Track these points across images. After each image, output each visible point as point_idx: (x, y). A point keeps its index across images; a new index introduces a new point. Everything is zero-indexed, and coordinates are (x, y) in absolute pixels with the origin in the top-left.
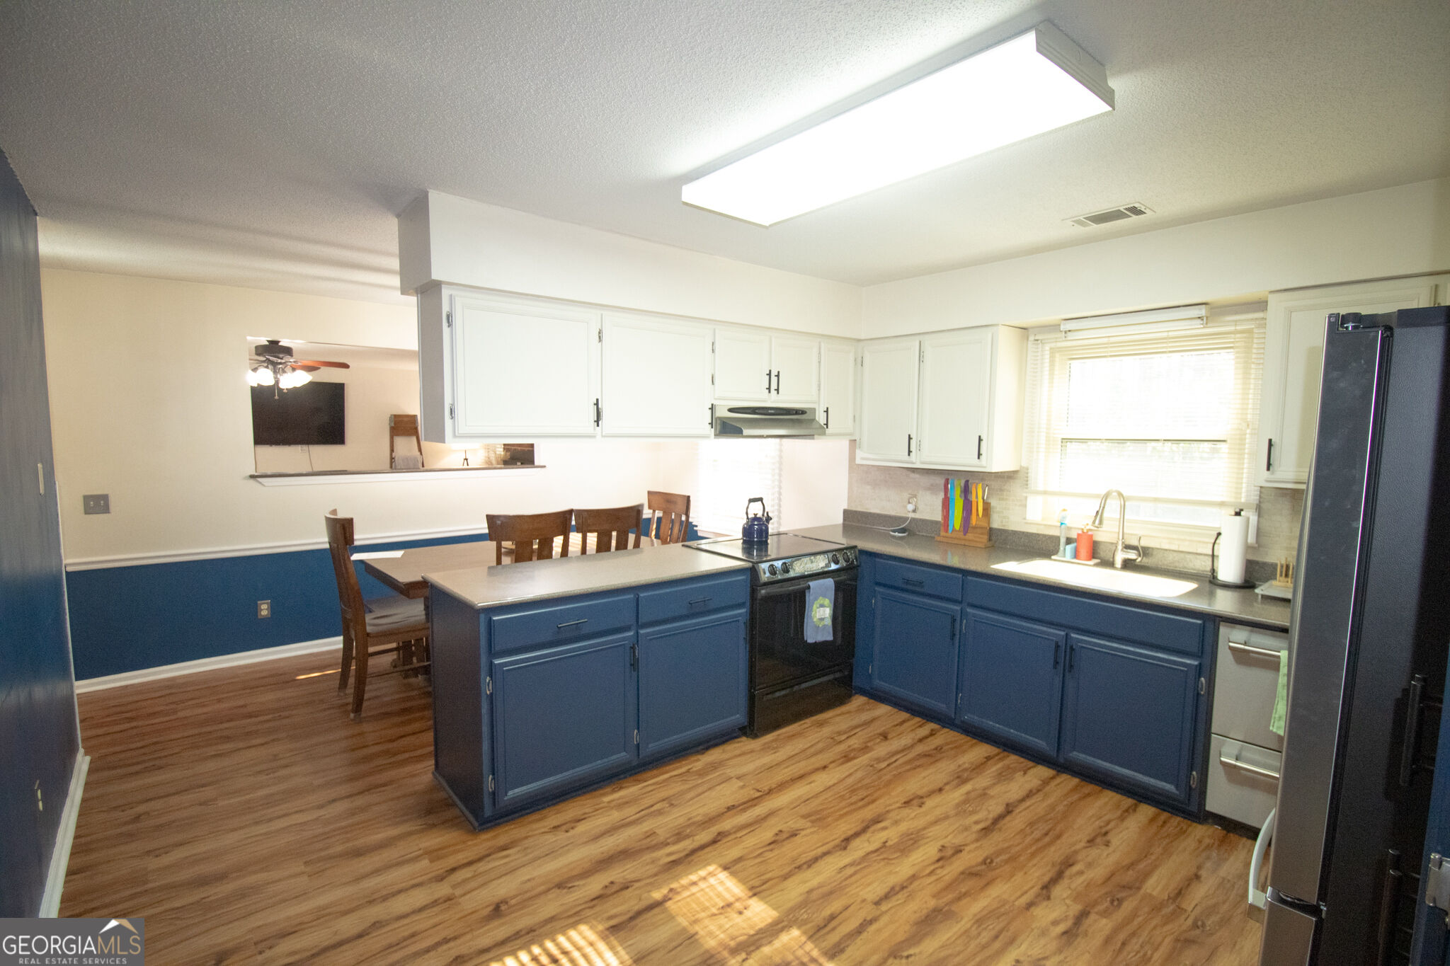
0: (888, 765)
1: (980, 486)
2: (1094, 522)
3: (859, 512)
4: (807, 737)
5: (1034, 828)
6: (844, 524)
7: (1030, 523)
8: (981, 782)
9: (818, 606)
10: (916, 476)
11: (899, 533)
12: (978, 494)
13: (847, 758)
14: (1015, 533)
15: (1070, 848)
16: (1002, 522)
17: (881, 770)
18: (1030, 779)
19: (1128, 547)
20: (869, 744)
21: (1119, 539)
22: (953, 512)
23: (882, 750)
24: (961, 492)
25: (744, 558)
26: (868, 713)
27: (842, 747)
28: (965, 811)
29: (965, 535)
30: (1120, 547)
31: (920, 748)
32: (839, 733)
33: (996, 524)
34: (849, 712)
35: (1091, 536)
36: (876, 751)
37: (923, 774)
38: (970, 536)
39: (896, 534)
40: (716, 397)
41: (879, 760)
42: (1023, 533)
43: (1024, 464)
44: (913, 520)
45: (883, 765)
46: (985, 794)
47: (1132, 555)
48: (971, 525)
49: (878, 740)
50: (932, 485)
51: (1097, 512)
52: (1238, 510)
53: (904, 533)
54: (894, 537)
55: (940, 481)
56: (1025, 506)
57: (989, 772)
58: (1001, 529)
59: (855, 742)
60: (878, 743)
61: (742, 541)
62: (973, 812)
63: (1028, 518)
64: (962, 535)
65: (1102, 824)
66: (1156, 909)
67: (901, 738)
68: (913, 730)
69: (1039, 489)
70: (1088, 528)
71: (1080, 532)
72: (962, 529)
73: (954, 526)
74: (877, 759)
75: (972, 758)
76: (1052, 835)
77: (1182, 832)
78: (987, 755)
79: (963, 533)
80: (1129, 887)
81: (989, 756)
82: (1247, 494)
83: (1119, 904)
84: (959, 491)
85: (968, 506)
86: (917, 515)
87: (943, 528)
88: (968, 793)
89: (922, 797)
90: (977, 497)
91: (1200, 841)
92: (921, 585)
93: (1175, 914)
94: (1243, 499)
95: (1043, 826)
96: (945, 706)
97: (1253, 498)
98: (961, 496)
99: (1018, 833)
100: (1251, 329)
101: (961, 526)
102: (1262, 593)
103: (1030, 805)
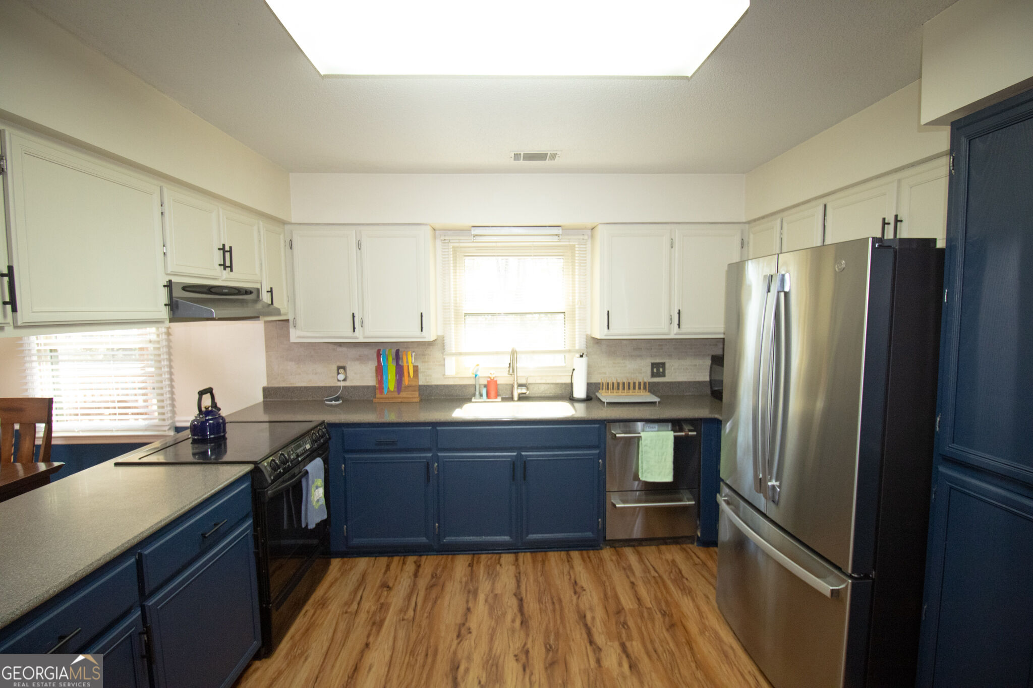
0: (415, 610)
1: (410, 353)
2: (509, 371)
3: (283, 388)
4: (322, 624)
5: (544, 602)
6: (264, 401)
7: (448, 378)
8: (484, 587)
9: (315, 488)
10: (344, 349)
11: (335, 401)
12: (409, 360)
13: (377, 624)
14: (437, 386)
15: (572, 604)
16: (426, 379)
17: (414, 618)
18: (506, 568)
19: (520, 385)
20: (382, 600)
21: (514, 380)
22: (387, 378)
23: (396, 599)
24: (393, 359)
25: (196, 461)
26: (353, 572)
27: (363, 617)
28: (498, 617)
29: (399, 394)
30: (516, 386)
31: (422, 583)
32: (348, 604)
33: (422, 381)
34: (336, 580)
35: (496, 381)
36: (393, 604)
37: (446, 603)
38: (403, 394)
39: (333, 402)
40: (169, 272)
41: (403, 610)
42: (444, 385)
43: (440, 333)
44: (345, 387)
45: (411, 613)
46: (496, 595)
47: (524, 390)
48: (403, 386)
49: (386, 593)
50: (360, 356)
51: (510, 364)
52: (581, 354)
53: (338, 401)
54: (331, 406)
55: (373, 353)
56: (444, 365)
57: (481, 577)
58: (426, 385)
59: (369, 605)
60: (388, 595)
61: (190, 441)
62: (504, 614)
63: (446, 374)
64: (396, 395)
65: (568, 577)
66: (642, 617)
67: (400, 582)
68: (402, 570)
69: (454, 351)
70: (494, 376)
71: (489, 379)
72: (396, 389)
73: (388, 388)
74: (401, 611)
75: (462, 571)
76: (557, 602)
77: (601, 559)
78: (468, 563)
79: (396, 393)
80: (619, 611)
81: (470, 564)
82: (580, 344)
83: (627, 626)
84: (390, 359)
85: (400, 371)
86: (347, 384)
87: (377, 391)
88: (486, 601)
89: (464, 624)
90: (407, 362)
91: (612, 560)
92: (393, 443)
93: (650, 614)
94: (577, 348)
95: (547, 598)
96: (425, 538)
97: (583, 346)
98: (392, 363)
99: (541, 613)
100: (575, 245)
101: (395, 387)
102: (608, 401)
103: (526, 587)
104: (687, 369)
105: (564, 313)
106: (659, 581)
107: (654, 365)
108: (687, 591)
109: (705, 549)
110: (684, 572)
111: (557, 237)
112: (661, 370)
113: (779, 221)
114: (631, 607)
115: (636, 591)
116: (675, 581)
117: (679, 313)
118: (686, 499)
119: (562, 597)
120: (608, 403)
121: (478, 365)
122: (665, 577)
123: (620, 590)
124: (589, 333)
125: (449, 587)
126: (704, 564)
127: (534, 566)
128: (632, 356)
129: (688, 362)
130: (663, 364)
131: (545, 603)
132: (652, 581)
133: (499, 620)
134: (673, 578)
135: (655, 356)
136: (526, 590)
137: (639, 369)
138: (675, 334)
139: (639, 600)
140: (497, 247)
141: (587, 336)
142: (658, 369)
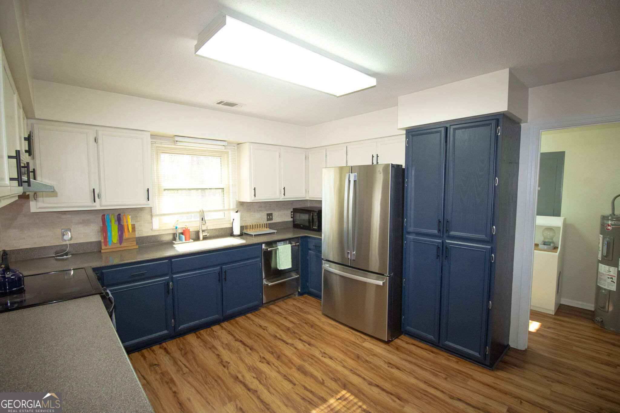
0: (187, 367)
1: (127, 215)
7: (155, 231)
10: (68, 216)
12: (129, 221)
14: (147, 237)
15: (267, 334)
16: (140, 233)
17: (190, 370)
18: (220, 332)
19: (204, 231)
20: (160, 371)
21: (200, 228)
22: (111, 234)
23: (169, 368)
24: (115, 221)
29: (121, 245)
30: (201, 231)
31: (177, 355)
33: (137, 235)
35: (189, 230)
36: (169, 370)
38: (124, 244)
42: (152, 236)
44: (72, 245)
45: (186, 369)
46: (227, 344)
47: (205, 234)
48: (124, 239)
49: (158, 368)
51: (203, 218)
52: (236, 211)
53: (69, 255)
55: (99, 216)
56: (152, 223)
57: (210, 340)
58: (141, 237)
60: (160, 368)
62: (239, 350)
63: (154, 228)
64: (118, 245)
65: (255, 325)
66: (299, 327)
67: (161, 360)
68: (155, 354)
69: (158, 213)
70: (187, 227)
71: (184, 229)
72: (118, 242)
73: (112, 241)
74: (178, 371)
75: (196, 342)
76: (258, 335)
77: (263, 313)
78: (195, 337)
79: (119, 244)
80: (289, 329)
81: (197, 337)
82: (233, 205)
83: (296, 332)
84: (113, 221)
85: (121, 229)
86: (72, 242)
87: (103, 245)
88: (224, 348)
89: (222, 361)
90: (127, 222)
91: (269, 312)
92: (142, 274)
93: (301, 325)
94: (231, 207)
95: (253, 336)
96: (166, 331)
97: (235, 207)
98: (115, 224)
99: (256, 342)
100: (229, 151)
101: (117, 240)
102: (254, 234)
103: (238, 336)
104: (281, 216)
105: (224, 188)
106: (293, 314)
107: (268, 215)
108: (308, 313)
109: (302, 296)
110: (301, 307)
111: (224, 147)
112: (271, 217)
113: (325, 150)
114: (292, 326)
115: (289, 320)
116: (300, 311)
117: (284, 189)
118: (295, 275)
119: (259, 333)
120: (254, 235)
121: (178, 221)
122: (295, 311)
123: (282, 322)
124: (237, 199)
125: (196, 351)
126: (306, 302)
127: (234, 326)
128: (258, 211)
129: (282, 212)
130: (272, 214)
131: (254, 338)
132: (292, 314)
133: (238, 352)
134: (298, 310)
135: (268, 210)
136: (240, 337)
137: (260, 217)
138: (282, 199)
139: (292, 322)
140: (186, 149)
141: (237, 201)
142: (270, 216)
